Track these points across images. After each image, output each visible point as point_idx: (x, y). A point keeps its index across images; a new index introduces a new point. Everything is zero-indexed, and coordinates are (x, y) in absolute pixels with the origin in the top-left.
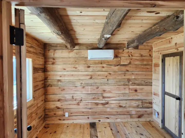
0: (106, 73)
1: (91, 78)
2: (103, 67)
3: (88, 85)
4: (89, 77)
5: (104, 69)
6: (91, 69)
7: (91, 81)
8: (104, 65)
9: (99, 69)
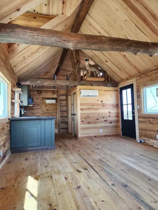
0: (53, 108)
1: (47, 110)
2: (52, 106)
3: (46, 113)
5: (52, 107)
6: (47, 107)
8: (53, 105)
9: (50, 107)
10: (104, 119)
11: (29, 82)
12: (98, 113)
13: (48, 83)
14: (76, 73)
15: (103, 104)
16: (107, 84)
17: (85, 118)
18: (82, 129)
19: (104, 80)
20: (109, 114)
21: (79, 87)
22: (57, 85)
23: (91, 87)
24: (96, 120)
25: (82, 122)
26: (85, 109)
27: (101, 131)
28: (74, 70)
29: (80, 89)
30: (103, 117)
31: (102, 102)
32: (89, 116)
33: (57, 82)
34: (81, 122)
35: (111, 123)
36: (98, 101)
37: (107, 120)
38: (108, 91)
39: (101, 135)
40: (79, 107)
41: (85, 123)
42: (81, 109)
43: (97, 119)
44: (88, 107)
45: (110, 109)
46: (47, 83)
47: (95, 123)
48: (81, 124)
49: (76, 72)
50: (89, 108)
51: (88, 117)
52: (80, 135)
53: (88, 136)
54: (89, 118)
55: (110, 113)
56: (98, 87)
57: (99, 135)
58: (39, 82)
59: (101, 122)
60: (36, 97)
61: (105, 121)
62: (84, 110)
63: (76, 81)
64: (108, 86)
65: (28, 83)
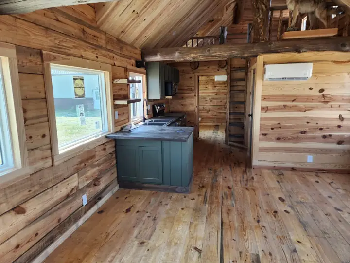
1: (216, 95)
2: (225, 87)
3: (215, 99)
4: (215, 94)
6: (216, 88)
7: (217, 97)
9: (222, 88)
10: (320, 134)
11: (160, 55)
12: (306, 117)
13: (194, 55)
14: (259, 24)
15: (323, 96)
16: (344, 45)
17: (272, 129)
18: (262, 150)
19: (336, 33)
20: (339, 121)
21: (261, 58)
22: (212, 56)
23: (296, 56)
24: (301, 135)
25: (264, 137)
26: (274, 109)
27: (310, 159)
28: (255, 16)
29: (265, 63)
30: (321, 129)
31: (322, 91)
32: (283, 123)
33: (211, 52)
34: (261, 136)
35: (340, 143)
36: (310, 89)
37: (330, 136)
38: (345, 62)
39: (309, 166)
40: (258, 104)
41: (270, 140)
42: (263, 109)
43: (304, 132)
44: (282, 104)
45: (345, 110)
46: (192, 55)
47: (296, 139)
48: (260, 140)
49: (259, 21)
50: (285, 106)
51: (279, 126)
52: (255, 162)
53: (276, 165)
54: (283, 130)
55: (341, 118)
56: (316, 52)
57: (304, 166)
58: (177, 54)
59: (313, 139)
60: (188, 76)
61: (324, 137)
62: (270, 110)
63: (257, 44)
64: (347, 48)
65: (158, 58)
